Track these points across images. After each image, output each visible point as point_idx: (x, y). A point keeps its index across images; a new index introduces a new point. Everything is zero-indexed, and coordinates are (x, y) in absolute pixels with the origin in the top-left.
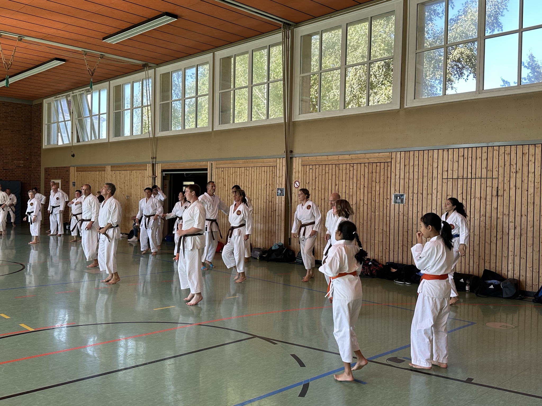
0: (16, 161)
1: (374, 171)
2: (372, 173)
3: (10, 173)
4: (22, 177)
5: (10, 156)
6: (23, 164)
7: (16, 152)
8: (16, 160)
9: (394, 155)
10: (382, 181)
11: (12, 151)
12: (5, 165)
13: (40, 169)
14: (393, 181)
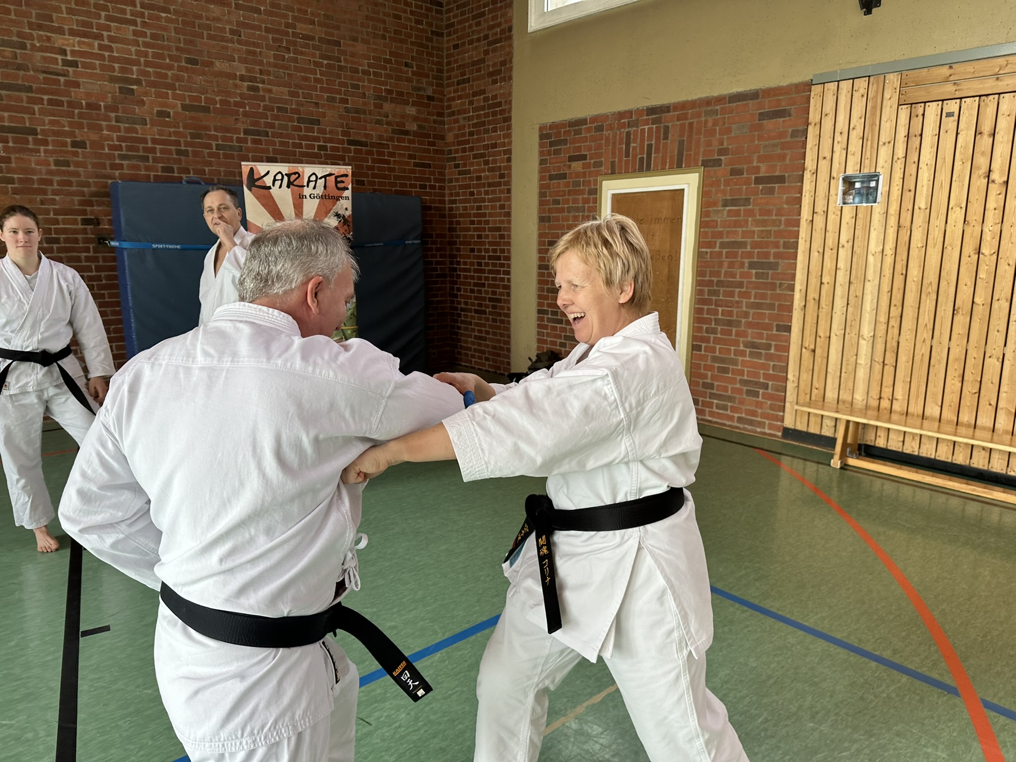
0: (393, 105)
3: (374, 161)
4: (416, 179)
5: (370, 81)
6: (415, 119)
7: (389, 61)
8: (392, 100)
11: (374, 58)
12: (353, 119)
13: (509, 136)
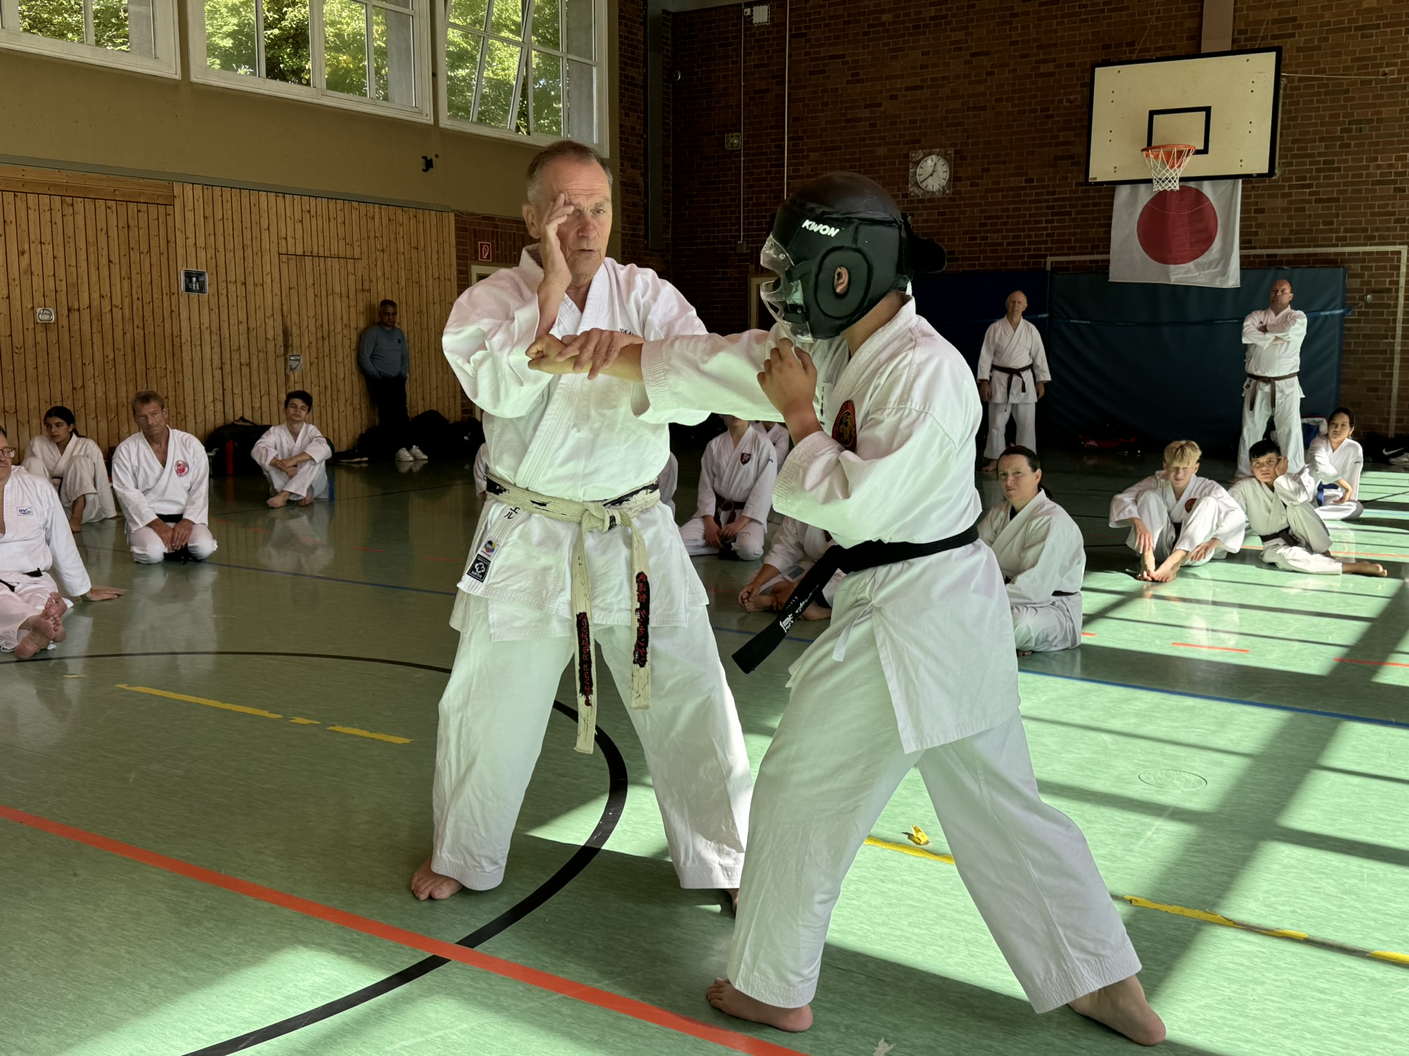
1: (131, 223)
2: (128, 227)
9: (177, 189)
10: (154, 250)
14: (180, 251)
